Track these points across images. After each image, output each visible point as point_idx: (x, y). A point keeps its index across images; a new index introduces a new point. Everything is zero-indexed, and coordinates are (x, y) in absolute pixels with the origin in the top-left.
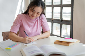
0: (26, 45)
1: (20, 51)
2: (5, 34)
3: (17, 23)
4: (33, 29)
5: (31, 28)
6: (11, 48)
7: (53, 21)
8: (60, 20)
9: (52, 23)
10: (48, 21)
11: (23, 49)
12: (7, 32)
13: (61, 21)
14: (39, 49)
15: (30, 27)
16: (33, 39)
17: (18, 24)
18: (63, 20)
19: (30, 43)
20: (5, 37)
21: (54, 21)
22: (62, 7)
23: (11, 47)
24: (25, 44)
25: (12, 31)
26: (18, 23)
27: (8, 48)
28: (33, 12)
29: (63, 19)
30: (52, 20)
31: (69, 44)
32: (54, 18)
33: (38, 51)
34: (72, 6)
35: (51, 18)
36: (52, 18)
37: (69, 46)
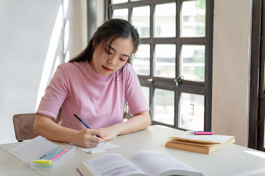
0: (89, 153)
1: (77, 169)
2: (21, 121)
3: (56, 89)
4: (101, 105)
5: (97, 102)
6: (50, 162)
7: (154, 83)
8: (176, 81)
9: (152, 88)
10: (142, 85)
11: (84, 163)
12: (27, 115)
13: (177, 83)
14: (130, 164)
15: (94, 100)
16: (106, 134)
17: (59, 92)
18: (182, 82)
19: (95, 146)
20: (22, 130)
21: (156, 83)
22: (181, 46)
23: (49, 159)
24: (87, 150)
25: (42, 112)
26: (60, 88)
27: (42, 160)
28: (109, 53)
29: (182, 78)
30: (151, 80)
31: (209, 149)
32: (156, 75)
33: (130, 170)
34: (208, 41)
35: (148, 74)
36: (151, 76)
37: (207, 153)
